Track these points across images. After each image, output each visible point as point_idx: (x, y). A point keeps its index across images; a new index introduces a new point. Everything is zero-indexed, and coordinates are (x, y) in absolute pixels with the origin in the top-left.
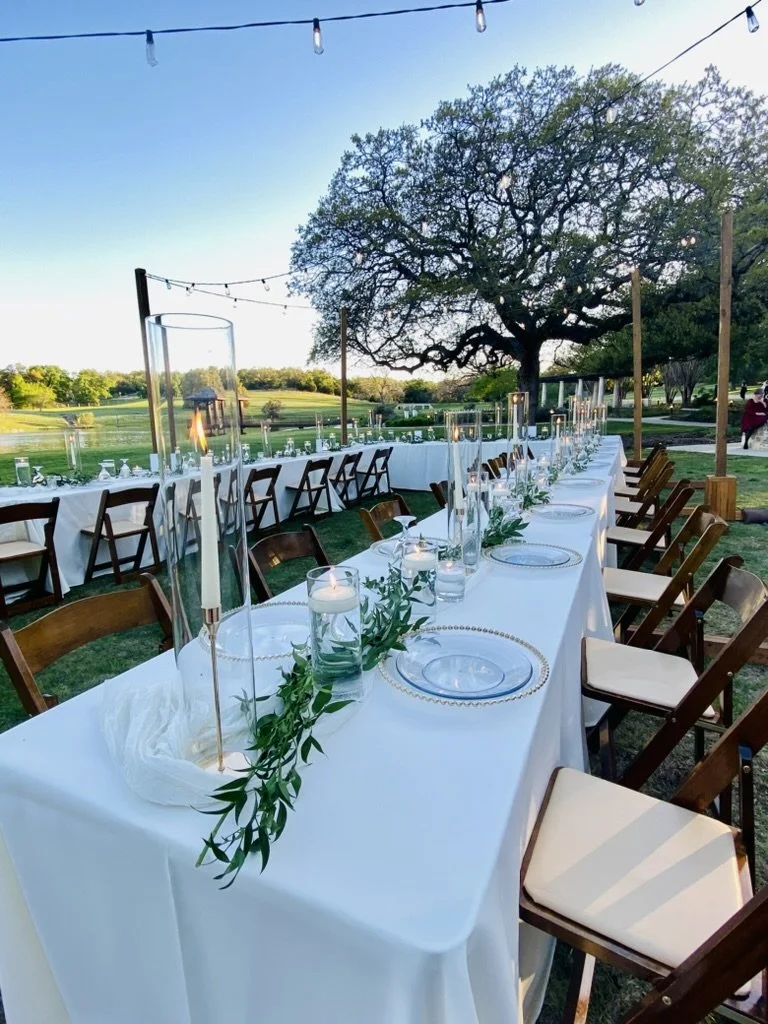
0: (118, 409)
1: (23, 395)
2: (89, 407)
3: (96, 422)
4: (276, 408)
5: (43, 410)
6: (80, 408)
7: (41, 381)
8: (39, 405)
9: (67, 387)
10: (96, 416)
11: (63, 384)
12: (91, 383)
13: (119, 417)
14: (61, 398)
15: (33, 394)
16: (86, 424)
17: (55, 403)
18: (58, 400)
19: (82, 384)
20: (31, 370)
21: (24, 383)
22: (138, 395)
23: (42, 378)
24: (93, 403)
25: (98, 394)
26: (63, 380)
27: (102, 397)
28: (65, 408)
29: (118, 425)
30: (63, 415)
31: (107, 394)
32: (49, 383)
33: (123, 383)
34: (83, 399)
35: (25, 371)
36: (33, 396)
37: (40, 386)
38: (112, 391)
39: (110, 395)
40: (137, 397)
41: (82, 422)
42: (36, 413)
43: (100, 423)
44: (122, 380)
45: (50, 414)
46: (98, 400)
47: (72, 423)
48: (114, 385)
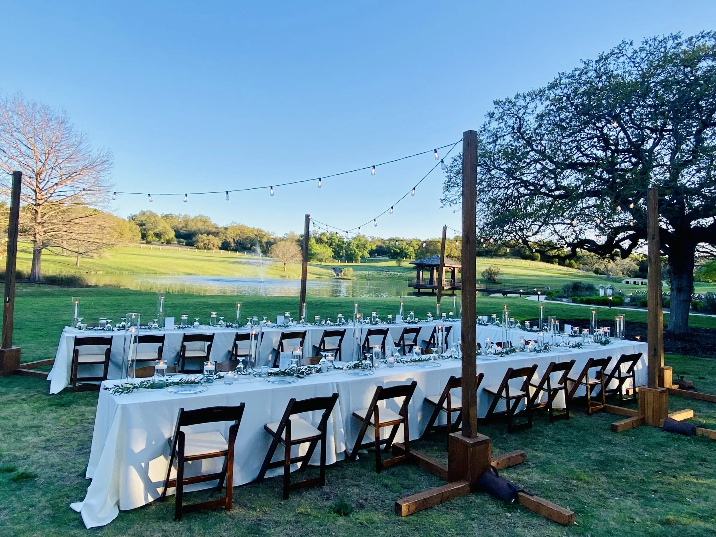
0: (372, 266)
1: (313, 252)
2: (353, 264)
3: (353, 276)
4: (495, 274)
5: (323, 263)
6: (347, 264)
7: (326, 243)
8: (320, 260)
9: (342, 247)
10: (354, 270)
11: (338, 246)
12: (357, 246)
13: (369, 272)
14: (337, 256)
15: (318, 252)
16: (347, 276)
17: (331, 259)
18: (334, 257)
19: (351, 247)
20: (321, 235)
21: (315, 244)
22: (388, 256)
23: (327, 240)
24: (356, 260)
25: (361, 254)
26: (340, 243)
27: (362, 257)
28: (337, 263)
29: (368, 278)
30: (334, 268)
31: (367, 255)
32: (331, 245)
33: (381, 247)
34: (350, 258)
35: (317, 235)
36: (318, 254)
37: (325, 246)
38: (372, 253)
39: (369, 256)
40: (387, 258)
41: (344, 275)
42: (317, 266)
43: (357, 276)
44: (379, 244)
45: (325, 267)
46: (359, 259)
47: (338, 275)
48: (374, 247)
